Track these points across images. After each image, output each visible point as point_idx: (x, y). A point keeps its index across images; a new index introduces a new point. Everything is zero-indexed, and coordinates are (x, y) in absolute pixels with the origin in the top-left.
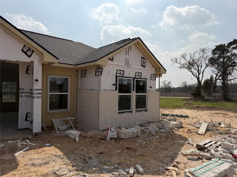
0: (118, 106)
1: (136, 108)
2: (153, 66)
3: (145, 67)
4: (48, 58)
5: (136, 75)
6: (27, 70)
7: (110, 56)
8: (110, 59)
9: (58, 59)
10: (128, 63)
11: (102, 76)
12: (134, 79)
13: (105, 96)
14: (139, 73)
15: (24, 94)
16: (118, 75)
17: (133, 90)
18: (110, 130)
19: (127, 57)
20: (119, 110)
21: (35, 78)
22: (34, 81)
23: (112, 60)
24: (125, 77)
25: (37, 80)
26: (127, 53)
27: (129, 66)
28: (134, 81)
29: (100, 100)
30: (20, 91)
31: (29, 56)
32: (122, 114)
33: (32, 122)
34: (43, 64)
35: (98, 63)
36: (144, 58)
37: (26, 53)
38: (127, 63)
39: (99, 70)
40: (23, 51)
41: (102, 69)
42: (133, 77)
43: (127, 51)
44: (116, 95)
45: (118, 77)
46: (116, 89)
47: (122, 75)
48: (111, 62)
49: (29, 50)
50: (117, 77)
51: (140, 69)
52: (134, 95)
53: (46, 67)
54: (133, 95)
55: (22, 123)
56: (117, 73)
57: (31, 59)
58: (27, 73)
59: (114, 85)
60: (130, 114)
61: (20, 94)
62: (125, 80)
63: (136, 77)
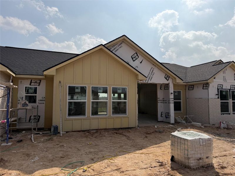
0: (220, 109)
1: (233, 111)
4: (179, 81)
5: (231, 87)
6: (161, 87)
9: (183, 80)
10: (225, 79)
11: (209, 89)
12: (230, 90)
13: (212, 102)
14: (233, 85)
15: (160, 101)
16: (219, 88)
17: (230, 98)
18: (223, 123)
19: (224, 75)
20: (221, 112)
22: (170, 94)
24: (224, 89)
25: (172, 93)
26: (224, 72)
27: (226, 81)
28: (230, 92)
29: (210, 105)
30: (158, 99)
31: (168, 80)
32: (222, 115)
34: (174, 84)
35: (208, 81)
37: (166, 79)
39: (206, 85)
40: (165, 77)
41: (209, 84)
44: (219, 101)
45: (219, 89)
46: (218, 98)
47: (221, 88)
48: (214, 80)
49: (168, 76)
54: (230, 102)
55: (160, 118)
56: (218, 87)
57: (169, 81)
58: (160, 89)
59: (217, 95)
60: (228, 115)
61: (158, 101)
62: (224, 91)
63: (232, 88)
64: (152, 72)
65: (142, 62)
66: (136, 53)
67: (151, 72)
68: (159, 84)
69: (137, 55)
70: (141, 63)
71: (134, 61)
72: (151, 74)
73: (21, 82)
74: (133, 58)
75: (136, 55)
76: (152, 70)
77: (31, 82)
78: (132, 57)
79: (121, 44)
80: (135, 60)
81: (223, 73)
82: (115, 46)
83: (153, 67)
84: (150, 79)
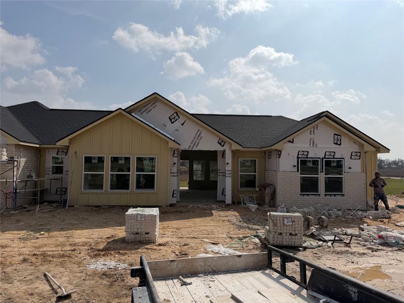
1: (326, 191)
2: (355, 142)
3: (340, 145)
4: (236, 147)
5: (325, 155)
6: (223, 155)
7: (290, 138)
8: (289, 141)
11: (280, 159)
12: (323, 159)
14: (330, 152)
15: (221, 174)
16: (300, 156)
17: (322, 172)
19: (312, 136)
20: (301, 191)
21: (226, 162)
22: (226, 164)
23: (293, 142)
24: (309, 158)
25: (228, 164)
27: (315, 145)
28: (322, 162)
30: (218, 171)
31: (223, 146)
32: (306, 197)
33: (225, 196)
34: (232, 151)
36: (338, 135)
37: (220, 144)
38: (313, 143)
40: (218, 142)
41: (281, 152)
42: (321, 157)
43: (312, 131)
45: (300, 158)
46: (298, 171)
47: (305, 156)
48: (291, 144)
49: (223, 141)
50: (298, 158)
51: (333, 147)
52: (322, 177)
53: (234, 153)
54: (320, 177)
55: (220, 197)
56: (298, 155)
57: (224, 148)
58: (222, 157)
59: (295, 166)
60: (316, 197)
61: (219, 174)
62: (309, 161)
63: (327, 157)
64: (199, 136)
65: (184, 123)
66: (176, 113)
67: (197, 136)
68: (219, 151)
69: (177, 115)
70: (182, 124)
71: (172, 123)
72: (197, 139)
73: (48, 151)
74: (171, 120)
75: (175, 115)
76: (199, 133)
77: (58, 152)
78: (170, 118)
79: (155, 103)
80: (174, 122)
81: (311, 134)
82: (147, 106)
83: (201, 129)
84: (196, 145)
